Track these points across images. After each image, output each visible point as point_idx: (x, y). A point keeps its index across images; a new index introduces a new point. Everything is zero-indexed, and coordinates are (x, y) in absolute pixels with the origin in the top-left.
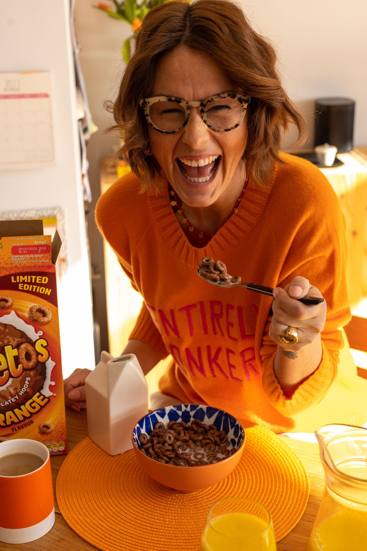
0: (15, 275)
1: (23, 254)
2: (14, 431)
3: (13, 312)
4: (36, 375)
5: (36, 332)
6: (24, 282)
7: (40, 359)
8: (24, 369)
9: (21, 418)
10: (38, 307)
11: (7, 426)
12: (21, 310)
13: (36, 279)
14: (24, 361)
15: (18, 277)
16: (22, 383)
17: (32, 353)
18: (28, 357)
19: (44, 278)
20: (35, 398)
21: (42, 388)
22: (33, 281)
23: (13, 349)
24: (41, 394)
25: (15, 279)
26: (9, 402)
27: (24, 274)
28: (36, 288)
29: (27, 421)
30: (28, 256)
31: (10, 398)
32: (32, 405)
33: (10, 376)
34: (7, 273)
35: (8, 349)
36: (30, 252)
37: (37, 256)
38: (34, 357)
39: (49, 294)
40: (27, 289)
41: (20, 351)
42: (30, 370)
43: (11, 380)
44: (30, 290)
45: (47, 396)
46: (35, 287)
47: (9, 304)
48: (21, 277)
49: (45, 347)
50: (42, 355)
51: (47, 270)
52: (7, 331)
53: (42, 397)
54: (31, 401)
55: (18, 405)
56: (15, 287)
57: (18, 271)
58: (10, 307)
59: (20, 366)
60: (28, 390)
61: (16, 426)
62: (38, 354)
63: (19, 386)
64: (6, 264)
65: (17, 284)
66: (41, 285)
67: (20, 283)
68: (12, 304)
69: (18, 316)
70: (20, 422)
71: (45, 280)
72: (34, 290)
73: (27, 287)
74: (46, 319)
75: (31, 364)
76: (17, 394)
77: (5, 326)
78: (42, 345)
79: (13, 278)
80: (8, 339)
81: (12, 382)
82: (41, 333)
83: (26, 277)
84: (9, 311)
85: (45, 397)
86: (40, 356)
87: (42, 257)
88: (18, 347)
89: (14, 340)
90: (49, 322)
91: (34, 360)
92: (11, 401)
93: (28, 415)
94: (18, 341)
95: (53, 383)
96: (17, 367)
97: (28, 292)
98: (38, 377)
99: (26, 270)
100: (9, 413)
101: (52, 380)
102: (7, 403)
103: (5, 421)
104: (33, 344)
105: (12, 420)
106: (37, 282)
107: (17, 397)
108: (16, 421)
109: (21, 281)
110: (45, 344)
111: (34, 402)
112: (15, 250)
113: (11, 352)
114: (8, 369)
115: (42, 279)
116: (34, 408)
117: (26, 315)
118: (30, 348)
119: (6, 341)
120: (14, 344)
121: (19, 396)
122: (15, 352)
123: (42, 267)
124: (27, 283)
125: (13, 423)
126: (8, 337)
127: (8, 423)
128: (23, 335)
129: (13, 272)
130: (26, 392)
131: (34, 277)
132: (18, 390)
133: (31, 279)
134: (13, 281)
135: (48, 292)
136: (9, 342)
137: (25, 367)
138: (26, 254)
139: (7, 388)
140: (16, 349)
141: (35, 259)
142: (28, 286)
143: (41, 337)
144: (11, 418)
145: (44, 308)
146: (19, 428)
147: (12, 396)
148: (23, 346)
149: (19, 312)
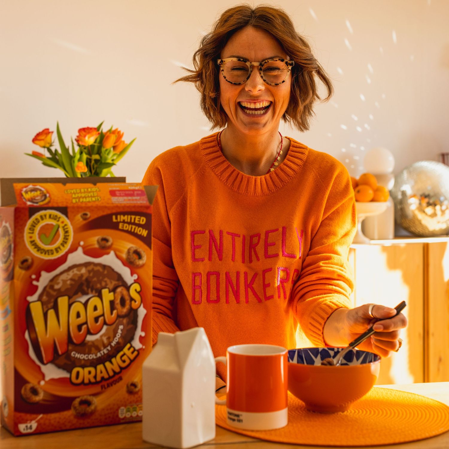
0: (116, 214)
1: (120, 196)
2: (104, 389)
3: (112, 253)
4: (128, 324)
5: (132, 274)
6: (124, 222)
7: (134, 305)
8: (119, 316)
9: (111, 374)
10: (135, 249)
11: (97, 383)
12: (120, 251)
13: (135, 219)
14: (118, 306)
15: (119, 217)
16: (115, 332)
17: (127, 298)
18: (123, 302)
19: (142, 218)
20: (125, 350)
21: (132, 338)
22: (133, 221)
23: (110, 292)
24: (131, 346)
25: (116, 218)
26: (101, 354)
27: (124, 214)
28: (135, 229)
29: (117, 377)
30: (126, 198)
31: (102, 348)
32: (123, 358)
33: (105, 323)
34: (109, 212)
35: (105, 292)
36: (127, 195)
37: (134, 198)
38: (128, 302)
39: (145, 235)
40: (127, 229)
41: (116, 295)
42: (123, 317)
43: (105, 327)
44: (130, 230)
45: (137, 348)
46: (134, 227)
47: (109, 243)
48: (122, 216)
49: (139, 293)
50: (135, 301)
51: (145, 211)
52: (106, 272)
53: (132, 349)
54: (121, 353)
55: (109, 357)
56: (115, 226)
57: (119, 210)
58: (110, 248)
59: (115, 312)
60: (121, 340)
61: (105, 383)
62: (132, 299)
63: (111, 335)
64: (108, 204)
65: (118, 223)
66: (139, 225)
67: (120, 222)
68: (112, 244)
69: (118, 257)
70: (110, 378)
71: (143, 220)
72: (133, 230)
73: (127, 227)
74: (141, 262)
75: (125, 310)
76: (110, 344)
77: (104, 267)
78: (136, 290)
79: (114, 217)
80: (106, 282)
81: (107, 330)
82: (135, 277)
83: (126, 217)
84: (108, 251)
85: (135, 350)
86: (133, 302)
87: (140, 199)
88: (114, 290)
89: (111, 283)
90: (143, 266)
91: (127, 306)
92: (104, 352)
93: (117, 370)
94: (115, 284)
95: (143, 334)
96: (112, 314)
97: (127, 232)
98: (131, 326)
99: (126, 210)
100: (100, 367)
101: (142, 330)
102: (99, 355)
103: (95, 377)
104: (128, 288)
105: (102, 375)
106: (137, 222)
107: (109, 348)
108: (106, 376)
109: (122, 220)
110: (139, 289)
111: (124, 354)
112: (113, 193)
113: (107, 296)
114: (103, 315)
115: (140, 219)
116: (124, 361)
117: (124, 256)
118: (125, 292)
119: (103, 284)
120: (111, 286)
121: (111, 347)
122: (111, 296)
123: (141, 207)
124: (127, 223)
125: (103, 378)
126: (106, 279)
127: (98, 379)
128: (119, 278)
129: (114, 211)
130: (118, 343)
131: (133, 217)
132: (111, 340)
133: (131, 218)
134: (114, 220)
135: (144, 233)
136: (106, 285)
137: (120, 313)
138: (123, 196)
139: (101, 336)
140: (112, 294)
141: (133, 200)
142: (127, 225)
143: (136, 281)
144: (101, 372)
145: (140, 250)
146: (108, 386)
147: (105, 347)
148: (119, 290)
149: (118, 253)
